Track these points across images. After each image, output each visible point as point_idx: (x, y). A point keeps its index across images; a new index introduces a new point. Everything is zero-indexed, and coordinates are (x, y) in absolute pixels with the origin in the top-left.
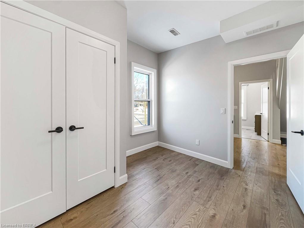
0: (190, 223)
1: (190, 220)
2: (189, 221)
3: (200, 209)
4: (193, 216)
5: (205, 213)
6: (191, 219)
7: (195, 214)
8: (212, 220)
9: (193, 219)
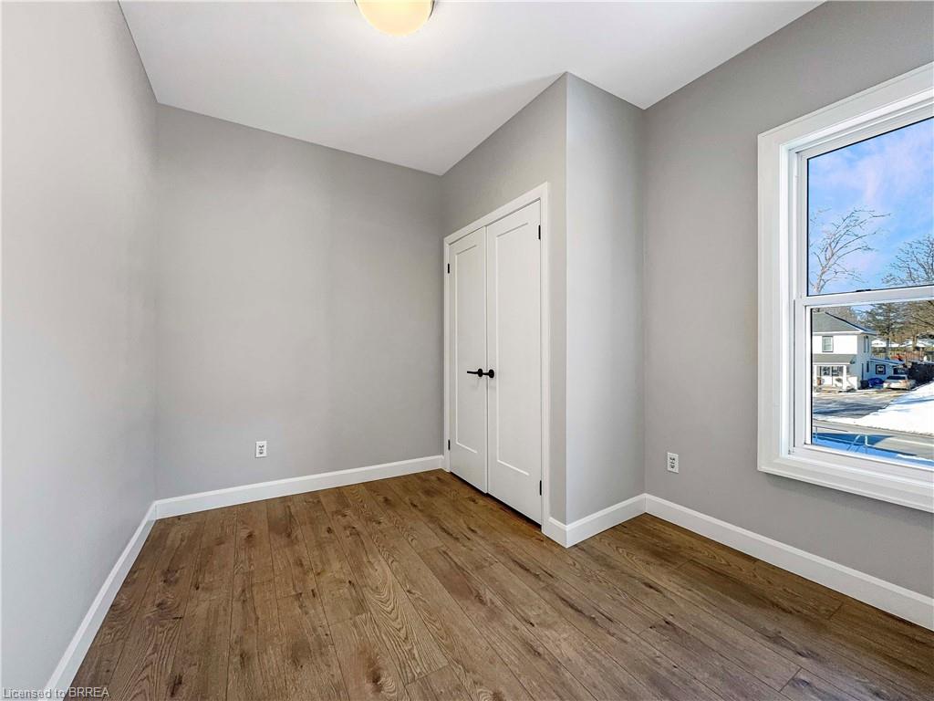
0: (393, 616)
1: (399, 620)
2: (397, 618)
3: (414, 658)
4: (403, 631)
5: (397, 663)
6: (399, 624)
7: (406, 638)
8: (369, 667)
9: (398, 627)
